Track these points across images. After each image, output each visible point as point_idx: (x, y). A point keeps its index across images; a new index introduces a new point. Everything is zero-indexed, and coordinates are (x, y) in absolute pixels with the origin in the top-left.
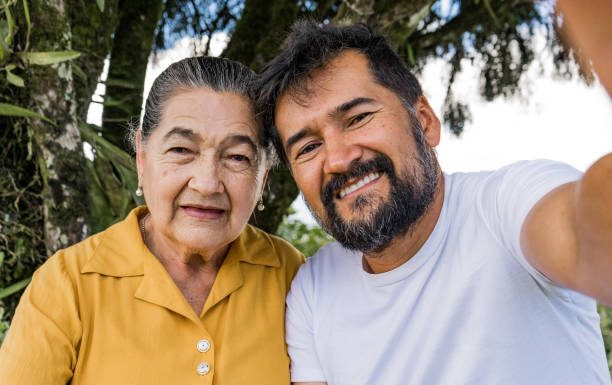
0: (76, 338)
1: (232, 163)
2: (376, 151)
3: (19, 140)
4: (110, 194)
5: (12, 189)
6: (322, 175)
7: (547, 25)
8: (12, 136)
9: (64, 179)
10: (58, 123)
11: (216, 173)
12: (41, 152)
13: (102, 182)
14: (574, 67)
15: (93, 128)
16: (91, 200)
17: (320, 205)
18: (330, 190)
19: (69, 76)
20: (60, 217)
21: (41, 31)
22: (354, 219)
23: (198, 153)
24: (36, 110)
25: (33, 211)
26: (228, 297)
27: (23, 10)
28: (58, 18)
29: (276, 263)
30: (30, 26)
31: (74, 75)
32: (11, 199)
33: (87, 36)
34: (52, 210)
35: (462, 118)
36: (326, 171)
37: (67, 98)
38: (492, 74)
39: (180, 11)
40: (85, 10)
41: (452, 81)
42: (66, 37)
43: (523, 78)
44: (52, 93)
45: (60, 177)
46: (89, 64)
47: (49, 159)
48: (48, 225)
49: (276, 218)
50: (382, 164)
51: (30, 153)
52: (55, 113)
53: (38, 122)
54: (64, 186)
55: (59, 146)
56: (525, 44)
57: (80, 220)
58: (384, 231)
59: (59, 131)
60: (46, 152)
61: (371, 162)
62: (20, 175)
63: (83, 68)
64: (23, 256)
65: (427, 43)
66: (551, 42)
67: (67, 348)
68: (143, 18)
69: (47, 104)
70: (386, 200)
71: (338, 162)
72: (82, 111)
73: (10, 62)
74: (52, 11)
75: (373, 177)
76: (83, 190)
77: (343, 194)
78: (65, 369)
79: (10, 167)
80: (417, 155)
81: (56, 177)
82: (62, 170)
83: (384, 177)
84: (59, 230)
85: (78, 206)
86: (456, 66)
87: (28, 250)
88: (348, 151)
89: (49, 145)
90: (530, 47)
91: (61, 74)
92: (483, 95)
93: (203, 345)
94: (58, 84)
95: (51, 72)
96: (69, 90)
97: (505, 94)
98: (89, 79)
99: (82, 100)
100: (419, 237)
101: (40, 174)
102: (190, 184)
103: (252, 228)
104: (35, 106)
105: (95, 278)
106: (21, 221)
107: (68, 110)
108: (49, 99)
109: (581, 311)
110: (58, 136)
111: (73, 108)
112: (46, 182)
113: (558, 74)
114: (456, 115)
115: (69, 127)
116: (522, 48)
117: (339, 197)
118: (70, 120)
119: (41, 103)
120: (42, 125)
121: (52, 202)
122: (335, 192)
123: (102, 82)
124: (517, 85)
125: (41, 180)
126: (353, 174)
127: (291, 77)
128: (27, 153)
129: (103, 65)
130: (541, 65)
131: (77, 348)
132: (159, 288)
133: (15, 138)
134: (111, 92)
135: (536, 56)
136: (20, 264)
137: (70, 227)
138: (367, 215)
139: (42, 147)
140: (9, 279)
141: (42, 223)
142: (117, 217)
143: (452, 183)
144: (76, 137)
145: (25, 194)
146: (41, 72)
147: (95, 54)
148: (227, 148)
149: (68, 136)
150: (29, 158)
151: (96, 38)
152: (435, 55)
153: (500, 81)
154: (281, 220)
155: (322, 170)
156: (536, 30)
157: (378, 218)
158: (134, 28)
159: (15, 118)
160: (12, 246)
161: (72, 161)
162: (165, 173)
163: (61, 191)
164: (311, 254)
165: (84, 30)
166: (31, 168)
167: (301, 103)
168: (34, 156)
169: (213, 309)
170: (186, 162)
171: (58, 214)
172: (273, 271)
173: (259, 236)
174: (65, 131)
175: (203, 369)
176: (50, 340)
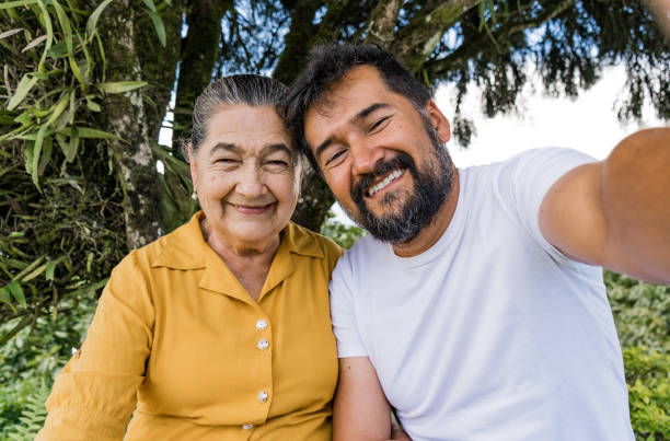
0: (150, 321)
1: (272, 167)
2: (397, 150)
3: (102, 158)
4: (179, 202)
5: (98, 200)
6: (351, 177)
7: (536, 52)
8: (96, 156)
9: (139, 190)
10: (133, 143)
11: (258, 179)
12: (120, 168)
13: (172, 191)
14: (561, 86)
15: (164, 148)
16: (163, 206)
17: (353, 204)
18: (360, 190)
19: (140, 103)
20: (138, 223)
21: (114, 66)
22: (385, 213)
23: (241, 162)
24: (114, 133)
25: (115, 218)
26: (281, 283)
27: (99, 50)
28: (129, 55)
29: (320, 255)
30: (105, 61)
31: (144, 102)
32: (98, 208)
33: (156, 72)
34: (131, 216)
35: (469, 132)
36: (355, 173)
37: (139, 122)
38: (492, 94)
39: (234, 55)
40: (153, 50)
41: (459, 102)
42: (136, 70)
43: (518, 96)
44: (126, 118)
45: (137, 189)
46: (158, 95)
47: (127, 174)
48: (129, 229)
49: (319, 219)
50: (404, 161)
51: (111, 169)
52: (130, 135)
53: (116, 143)
54: (140, 196)
55: (134, 163)
56: (518, 69)
57: (155, 224)
58: (413, 221)
59: (134, 150)
60: (124, 168)
61: (394, 160)
62: (105, 189)
63: (154, 98)
64: (110, 255)
65: (440, 68)
66: (540, 66)
67: (143, 329)
68: (202, 57)
69: (122, 128)
70: (411, 194)
71: (364, 163)
72: (153, 134)
73: (91, 93)
74: (123, 49)
75: (397, 174)
76: (156, 199)
77: (371, 192)
78: (142, 348)
79: (96, 182)
80: (434, 150)
81: (133, 189)
82: (138, 183)
83: (407, 173)
84: (137, 233)
85: (152, 212)
86: (462, 90)
87: (113, 251)
88: (372, 153)
89: (126, 162)
90: (524, 71)
91: (133, 102)
92: (484, 113)
93: (261, 324)
94: (131, 110)
95: (124, 100)
96: (141, 115)
97: (504, 111)
98: (158, 107)
99: (152, 123)
100: (441, 224)
101: (120, 187)
102: (237, 189)
103: (299, 227)
104: (113, 129)
105: (164, 271)
106: (107, 226)
107: (141, 131)
108: (124, 122)
109: (591, 282)
110: (134, 154)
111: (145, 130)
112: (125, 193)
113: (548, 93)
114: (464, 130)
115: (142, 146)
116: (516, 72)
117: (368, 195)
118: (143, 141)
119: (118, 127)
120: (120, 146)
121: (131, 210)
122: (364, 191)
123: (171, 110)
124: (513, 103)
125: (122, 191)
126: (379, 174)
127: (313, 92)
128: (108, 169)
129: (170, 96)
130: (533, 86)
131: (152, 330)
132: (219, 278)
133: (99, 157)
134: (178, 118)
135: (527, 79)
136: (107, 262)
137: (146, 231)
138: (396, 209)
139: (121, 163)
140: (99, 275)
141: (123, 227)
142: (186, 220)
143: (467, 177)
144: (149, 155)
145: (109, 204)
146: (116, 100)
147: (162, 86)
148: (265, 156)
149: (141, 153)
150: (110, 173)
151: (163, 74)
152: (446, 78)
153: (499, 100)
154: (323, 220)
155: (351, 172)
156: (527, 57)
157: (406, 210)
158: (194, 65)
159: (98, 140)
160: (100, 247)
161: (145, 175)
162: (214, 179)
163: (138, 200)
164: (348, 248)
165: (153, 67)
166: (113, 182)
167: (325, 114)
168: (115, 172)
169: (269, 294)
170: (231, 169)
171: (136, 220)
172: (318, 262)
173: (304, 233)
174: (139, 150)
175: (262, 345)
176: (128, 324)
